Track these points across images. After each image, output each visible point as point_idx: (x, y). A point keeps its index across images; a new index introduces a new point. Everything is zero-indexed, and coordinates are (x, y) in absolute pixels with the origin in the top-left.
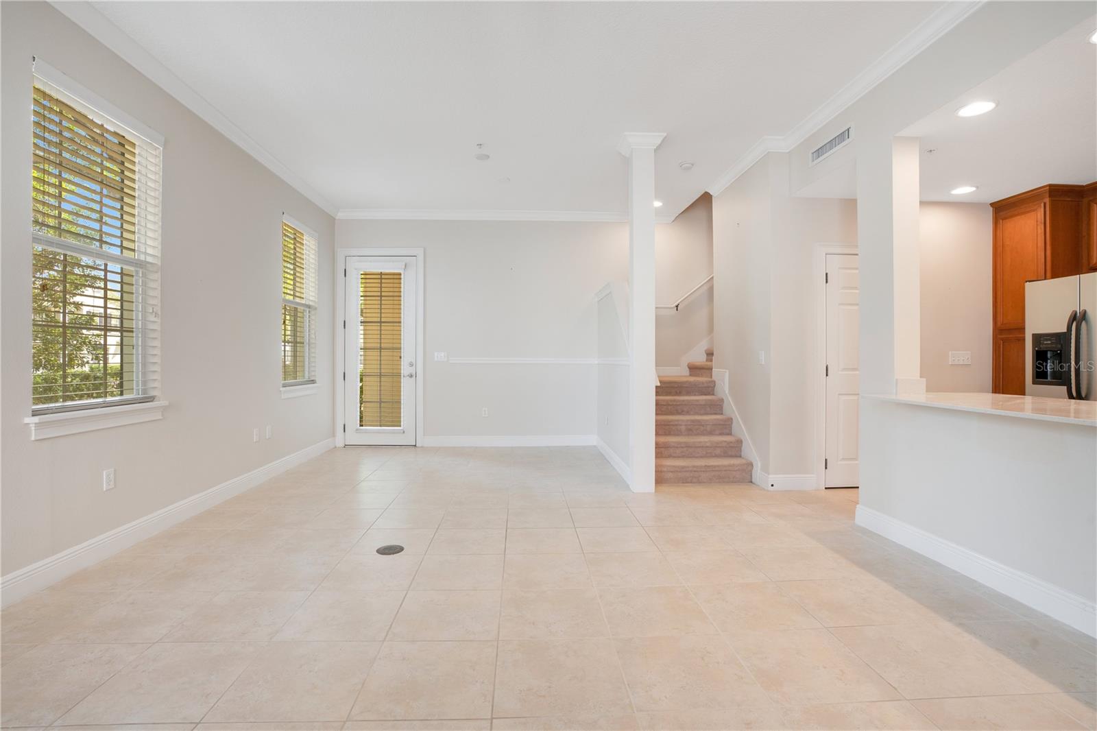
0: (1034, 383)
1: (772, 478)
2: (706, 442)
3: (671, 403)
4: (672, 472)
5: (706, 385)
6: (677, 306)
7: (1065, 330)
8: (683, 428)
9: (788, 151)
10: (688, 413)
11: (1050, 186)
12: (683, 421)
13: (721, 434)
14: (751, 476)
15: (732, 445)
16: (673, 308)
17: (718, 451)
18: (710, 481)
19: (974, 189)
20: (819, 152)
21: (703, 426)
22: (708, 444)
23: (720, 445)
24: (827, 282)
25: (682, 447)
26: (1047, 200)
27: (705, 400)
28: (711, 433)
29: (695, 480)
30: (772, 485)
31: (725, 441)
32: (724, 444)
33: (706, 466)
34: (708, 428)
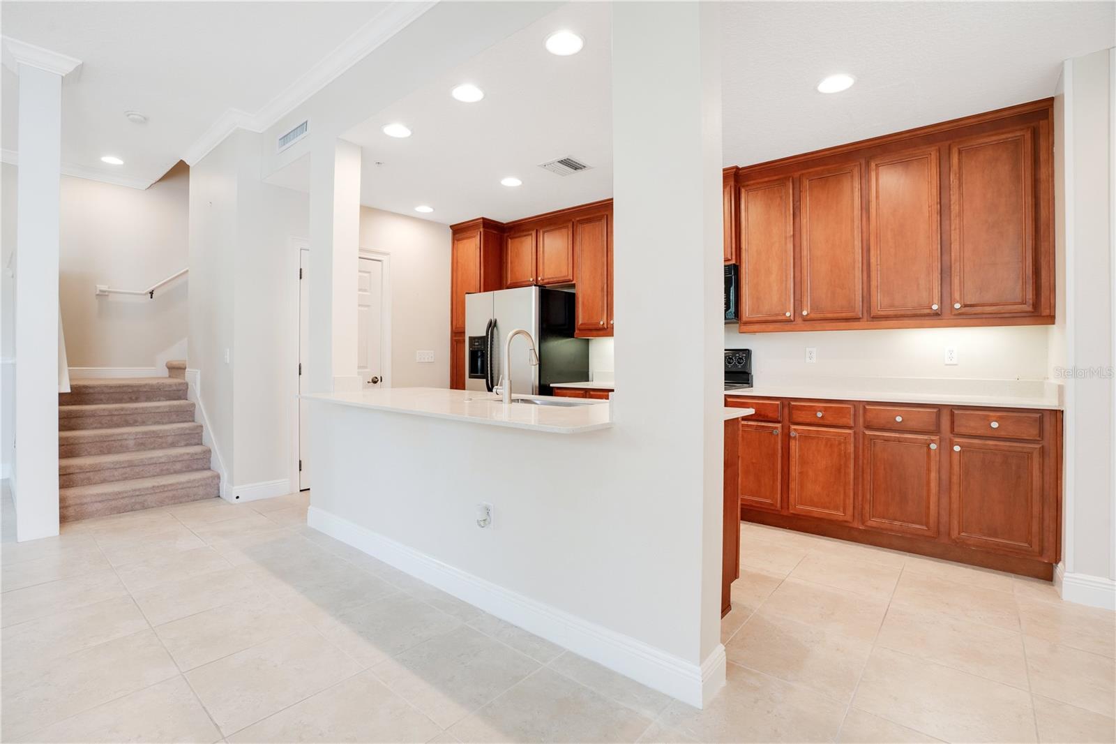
0: (470, 377)
1: (236, 490)
2: (161, 457)
3: (116, 413)
4: (100, 502)
5: (175, 388)
6: (152, 293)
7: (485, 335)
8: (131, 443)
9: (260, 132)
10: (143, 423)
11: (483, 218)
12: (129, 434)
13: (187, 445)
14: (219, 490)
15: (196, 457)
16: (146, 294)
17: (178, 466)
18: (161, 504)
19: (431, 210)
20: (285, 139)
21: (161, 437)
22: (163, 460)
23: (180, 459)
24: (301, 278)
25: (124, 468)
26: (482, 230)
27: (170, 406)
28: (173, 445)
29: (137, 506)
30: (238, 497)
31: (188, 454)
32: (186, 457)
33: (154, 487)
34: (170, 440)
